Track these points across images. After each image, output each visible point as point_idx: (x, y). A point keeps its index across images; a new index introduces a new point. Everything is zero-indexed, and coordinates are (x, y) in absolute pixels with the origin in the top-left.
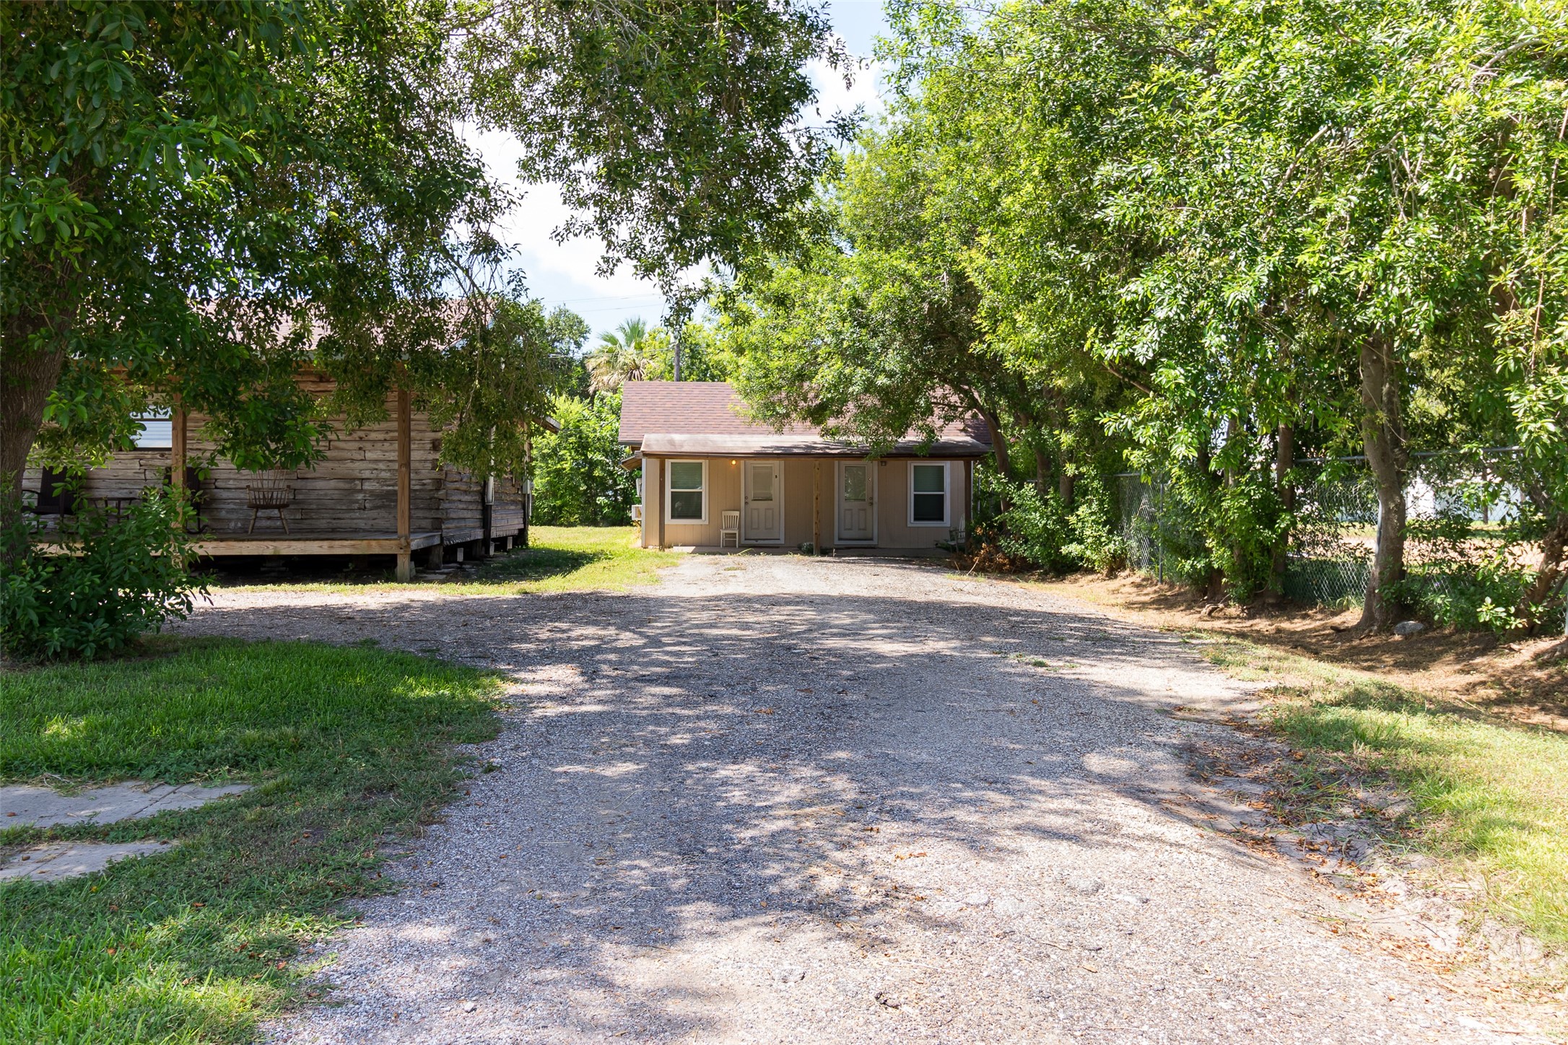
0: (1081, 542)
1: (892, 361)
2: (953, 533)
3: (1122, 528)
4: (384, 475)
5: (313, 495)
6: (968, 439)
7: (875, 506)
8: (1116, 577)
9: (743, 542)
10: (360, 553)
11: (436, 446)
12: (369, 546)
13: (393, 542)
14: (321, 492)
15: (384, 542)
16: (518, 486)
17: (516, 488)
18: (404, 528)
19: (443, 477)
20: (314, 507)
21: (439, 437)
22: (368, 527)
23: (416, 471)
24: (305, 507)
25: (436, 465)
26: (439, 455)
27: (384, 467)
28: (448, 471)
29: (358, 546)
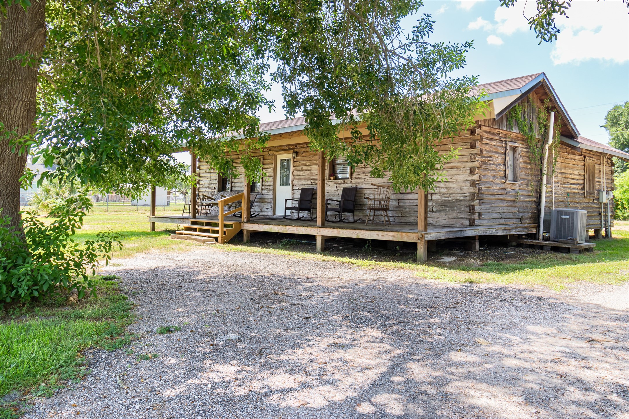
4: (443, 190)
5: (407, 203)
10: (397, 240)
11: (472, 172)
12: (402, 236)
13: (414, 234)
14: (411, 201)
15: (409, 235)
16: (592, 198)
17: (589, 199)
18: (421, 226)
19: (477, 191)
20: (407, 210)
21: (475, 166)
22: (434, 223)
23: (461, 188)
24: (404, 210)
25: (473, 184)
26: (476, 177)
27: (443, 186)
28: (483, 187)
29: (396, 236)
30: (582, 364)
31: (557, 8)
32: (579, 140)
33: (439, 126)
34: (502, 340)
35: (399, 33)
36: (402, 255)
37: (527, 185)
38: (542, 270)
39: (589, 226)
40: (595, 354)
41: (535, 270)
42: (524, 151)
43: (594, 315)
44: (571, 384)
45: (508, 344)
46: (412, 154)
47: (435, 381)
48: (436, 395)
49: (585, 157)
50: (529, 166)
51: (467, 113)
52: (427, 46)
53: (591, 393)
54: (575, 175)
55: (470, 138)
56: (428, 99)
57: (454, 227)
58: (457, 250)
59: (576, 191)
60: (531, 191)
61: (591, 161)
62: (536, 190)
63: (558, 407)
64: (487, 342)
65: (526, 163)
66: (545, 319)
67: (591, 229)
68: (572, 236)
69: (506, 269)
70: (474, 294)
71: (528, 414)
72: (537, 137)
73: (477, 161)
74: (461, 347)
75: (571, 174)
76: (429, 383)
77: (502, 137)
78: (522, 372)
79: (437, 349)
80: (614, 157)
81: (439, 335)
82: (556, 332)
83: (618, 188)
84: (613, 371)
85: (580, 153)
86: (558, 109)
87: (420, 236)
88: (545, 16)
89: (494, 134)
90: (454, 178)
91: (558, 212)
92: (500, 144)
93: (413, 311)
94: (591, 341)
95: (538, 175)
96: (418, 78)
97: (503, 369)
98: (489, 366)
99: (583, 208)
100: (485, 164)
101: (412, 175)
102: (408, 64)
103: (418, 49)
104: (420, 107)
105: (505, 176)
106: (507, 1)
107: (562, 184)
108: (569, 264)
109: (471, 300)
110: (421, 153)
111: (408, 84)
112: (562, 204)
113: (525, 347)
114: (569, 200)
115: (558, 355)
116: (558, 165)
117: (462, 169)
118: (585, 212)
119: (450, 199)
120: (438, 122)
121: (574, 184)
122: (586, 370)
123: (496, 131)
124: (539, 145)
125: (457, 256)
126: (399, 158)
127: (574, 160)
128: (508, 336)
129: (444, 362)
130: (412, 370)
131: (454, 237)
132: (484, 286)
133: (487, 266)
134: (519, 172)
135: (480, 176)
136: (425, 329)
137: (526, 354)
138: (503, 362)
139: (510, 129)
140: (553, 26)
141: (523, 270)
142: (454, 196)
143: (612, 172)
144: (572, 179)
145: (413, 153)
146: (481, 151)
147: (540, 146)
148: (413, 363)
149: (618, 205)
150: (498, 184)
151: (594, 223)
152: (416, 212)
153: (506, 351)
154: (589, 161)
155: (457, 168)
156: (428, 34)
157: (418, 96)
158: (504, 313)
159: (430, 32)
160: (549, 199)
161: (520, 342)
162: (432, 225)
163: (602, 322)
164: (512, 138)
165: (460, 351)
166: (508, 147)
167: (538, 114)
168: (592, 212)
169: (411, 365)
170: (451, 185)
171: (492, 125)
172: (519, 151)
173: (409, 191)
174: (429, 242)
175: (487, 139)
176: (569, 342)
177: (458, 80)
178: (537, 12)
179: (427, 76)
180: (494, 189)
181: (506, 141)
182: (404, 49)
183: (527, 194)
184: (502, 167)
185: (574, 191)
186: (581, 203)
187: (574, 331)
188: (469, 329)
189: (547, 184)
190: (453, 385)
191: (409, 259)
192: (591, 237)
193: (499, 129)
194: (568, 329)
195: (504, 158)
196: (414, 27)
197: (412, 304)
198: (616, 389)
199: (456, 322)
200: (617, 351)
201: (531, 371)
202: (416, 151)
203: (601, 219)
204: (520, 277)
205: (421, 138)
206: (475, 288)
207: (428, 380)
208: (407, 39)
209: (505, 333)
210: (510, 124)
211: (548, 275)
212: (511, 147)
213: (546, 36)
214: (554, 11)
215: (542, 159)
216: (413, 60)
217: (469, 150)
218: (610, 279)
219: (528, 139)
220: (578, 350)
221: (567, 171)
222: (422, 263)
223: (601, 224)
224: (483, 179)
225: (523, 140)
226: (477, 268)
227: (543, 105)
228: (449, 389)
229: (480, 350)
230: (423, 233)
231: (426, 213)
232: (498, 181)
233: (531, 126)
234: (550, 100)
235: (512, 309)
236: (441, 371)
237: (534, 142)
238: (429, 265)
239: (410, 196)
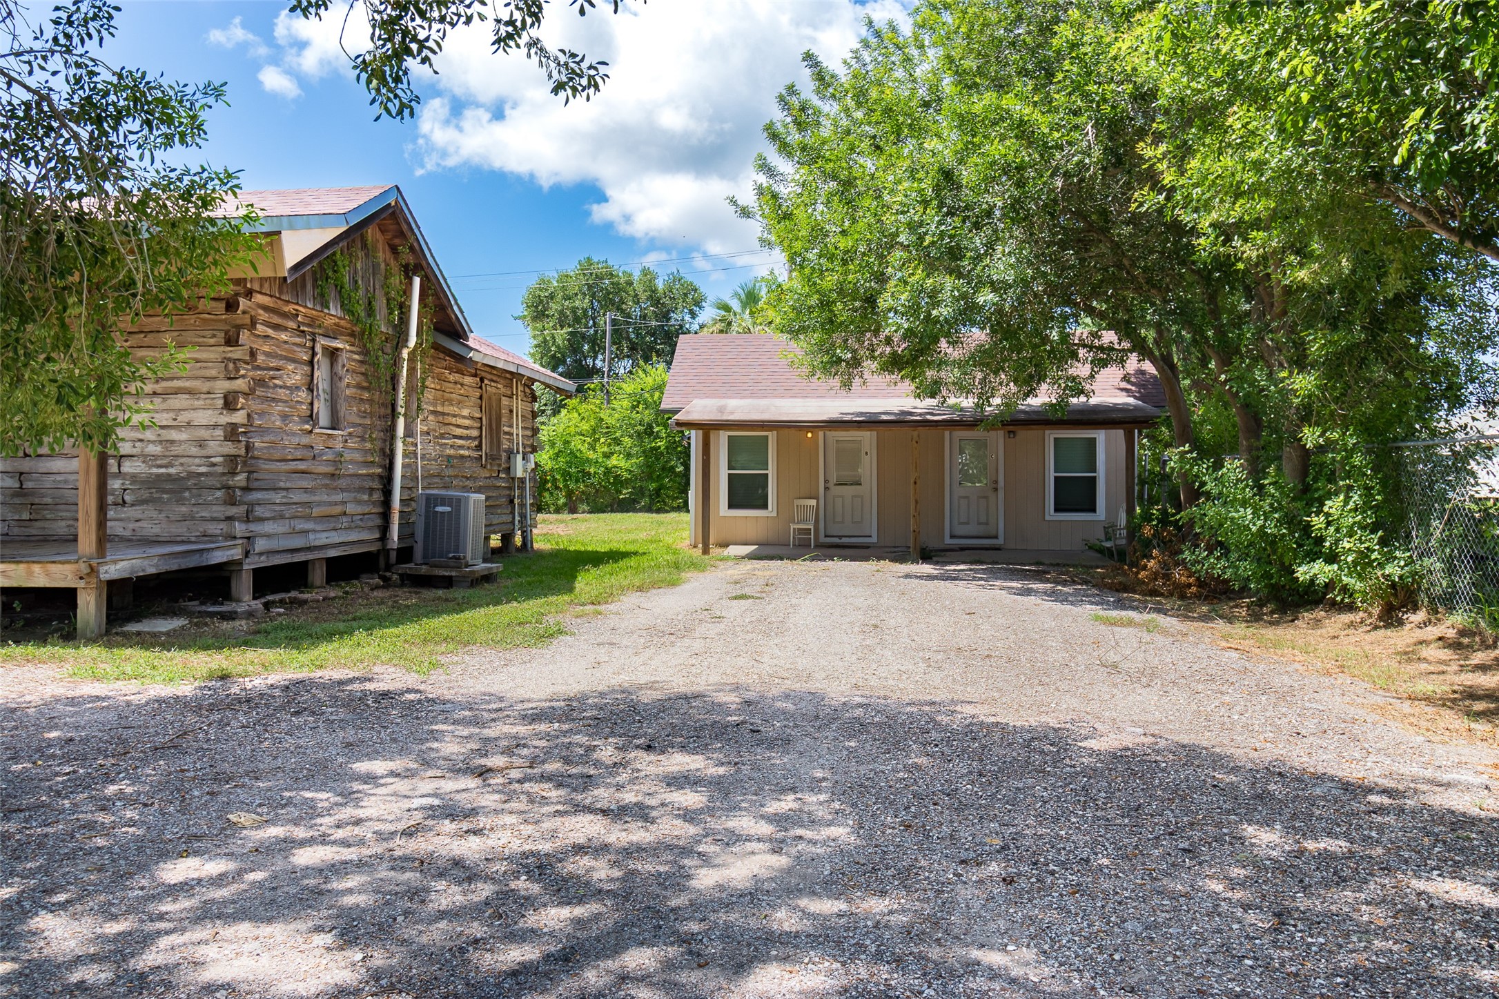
0: (1332, 558)
1: (1002, 266)
2: (1109, 530)
3: (1408, 536)
4: (153, 449)
5: (48, 482)
6: (1131, 401)
7: (1001, 494)
8: (1401, 623)
9: (822, 539)
10: (15, 585)
11: (229, 403)
12: (30, 574)
13: (67, 567)
14: (59, 478)
15: (53, 568)
16: (496, 468)
17: (491, 470)
18: (87, 542)
19: (243, 452)
20: (48, 500)
21: (237, 388)
22: (127, 533)
23: (201, 444)
24: (37, 501)
25: (232, 432)
26: (239, 417)
27: (153, 438)
28: (258, 443)
29: (12, 574)
30: (465, 826)
31: (414, 47)
32: (471, 343)
33: (133, 283)
34: (295, 805)
35: (10, 14)
36: (28, 623)
37: (363, 439)
38: (393, 630)
39: (490, 528)
40: (490, 800)
41: (378, 633)
42: (354, 360)
43: (493, 716)
44: (441, 875)
45: (310, 812)
46: (53, 350)
47: (112, 948)
48: (113, 983)
49: (482, 380)
50: (366, 395)
51: (210, 259)
52: (96, 69)
53: (480, 885)
54: (464, 417)
55: (225, 320)
56: (102, 208)
57: (183, 542)
58: (190, 600)
59: (466, 453)
60: (371, 452)
61: (494, 390)
62: (382, 450)
63: (409, 933)
64: (258, 818)
65: (359, 386)
66: (394, 740)
67: (495, 533)
68: (457, 550)
69: (310, 635)
70: (230, 707)
71: (346, 967)
72: (383, 329)
73: (243, 376)
74: (190, 846)
75: (455, 416)
76: (93, 958)
77: (304, 324)
78: (337, 872)
79: (122, 862)
80: (537, 384)
81: (132, 823)
82: (415, 766)
83: (547, 447)
84: (522, 827)
85: (473, 371)
86: (429, 271)
87: (84, 568)
88: (389, 58)
89: (285, 315)
90: (184, 417)
91: (428, 498)
92: (298, 340)
93: (57, 774)
94: (483, 773)
95: (385, 416)
96: (72, 150)
97: (293, 876)
98: (258, 876)
99: (479, 490)
100: (263, 386)
101: (52, 406)
102: (38, 104)
103: (72, 71)
104: (76, 226)
105: (312, 417)
106: (305, 3)
107: (436, 437)
108: (449, 612)
109: (221, 720)
110: (80, 350)
111: (41, 159)
112: (437, 480)
113: (347, 813)
114: (451, 472)
115: (418, 817)
116: (428, 395)
117: (203, 396)
118: (483, 497)
119: (172, 471)
120: (130, 271)
121: (460, 438)
122: (472, 838)
123: (290, 308)
124: (388, 349)
125: (189, 614)
126: (15, 360)
127: (462, 385)
128: (308, 795)
129: (140, 893)
130: (46, 934)
131: (183, 567)
132: (257, 683)
133: (267, 632)
134: (343, 409)
135: (249, 416)
136: (89, 816)
137: (349, 828)
138: (292, 859)
139: (322, 305)
140: (405, 86)
141: (351, 634)
142: (182, 464)
143: (534, 415)
144: (458, 426)
145: (55, 347)
146: (253, 354)
147: (389, 351)
148: (50, 916)
149: (546, 482)
150: (294, 435)
151: (500, 520)
152: (73, 507)
153: (300, 833)
154: (491, 388)
155: (189, 392)
156: (101, 39)
157: (71, 197)
158: (301, 742)
159: (104, 33)
160: (409, 470)
161: (337, 804)
162: (122, 539)
163: (507, 729)
164: (327, 328)
165: (186, 854)
166: (318, 349)
167: (386, 278)
168: (497, 498)
169: (44, 921)
170: (174, 435)
171: (281, 292)
172: (343, 357)
173: (44, 450)
174: (111, 584)
175: (267, 324)
176: (442, 783)
177: (187, 172)
178: (371, 46)
179: (98, 148)
180: (285, 447)
181: (314, 334)
182: (29, 63)
183: (361, 459)
184: (303, 395)
185: (462, 452)
186: (475, 479)
187: (453, 757)
188: (211, 794)
189: (405, 436)
190: (161, 947)
191: (52, 633)
192: (495, 551)
193: (297, 304)
194: (442, 754)
195: (309, 373)
196: (57, 9)
197: (54, 756)
198: (526, 866)
199: (178, 784)
200: (532, 784)
201: (358, 866)
202: (64, 342)
203: (513, 513)
204: (344, 651)
205: (78, 311)
206: (234, 690)
207: (92, 951)
208: (36, 38)
209: (303, 789)
210: (322, 295)
211: (406, 641)
212: (325, 348)
213: (390, 105)
214: (409, 52)
215: (394, 379)
216: (55, 97)
217: (222, 348)
218: (525, 636)
219: (363, 333)
220: (458, 797)
221: (446, 409)
222: (91, 640)
223: (513, 522)
224: (257, 422)
225: (352, 335)
226: (241, 640)
227: (396, 259)
228: (150, 958)
229: (239, 842)
230: (94, 562)
231: (102, 507)
232: (294, 427)
233: (370, 303)
234: (412, 248)
235: (321, 730)
236: (131, 917)
237: (377, 341)
238: (110, 645)
239: (58, 465)
